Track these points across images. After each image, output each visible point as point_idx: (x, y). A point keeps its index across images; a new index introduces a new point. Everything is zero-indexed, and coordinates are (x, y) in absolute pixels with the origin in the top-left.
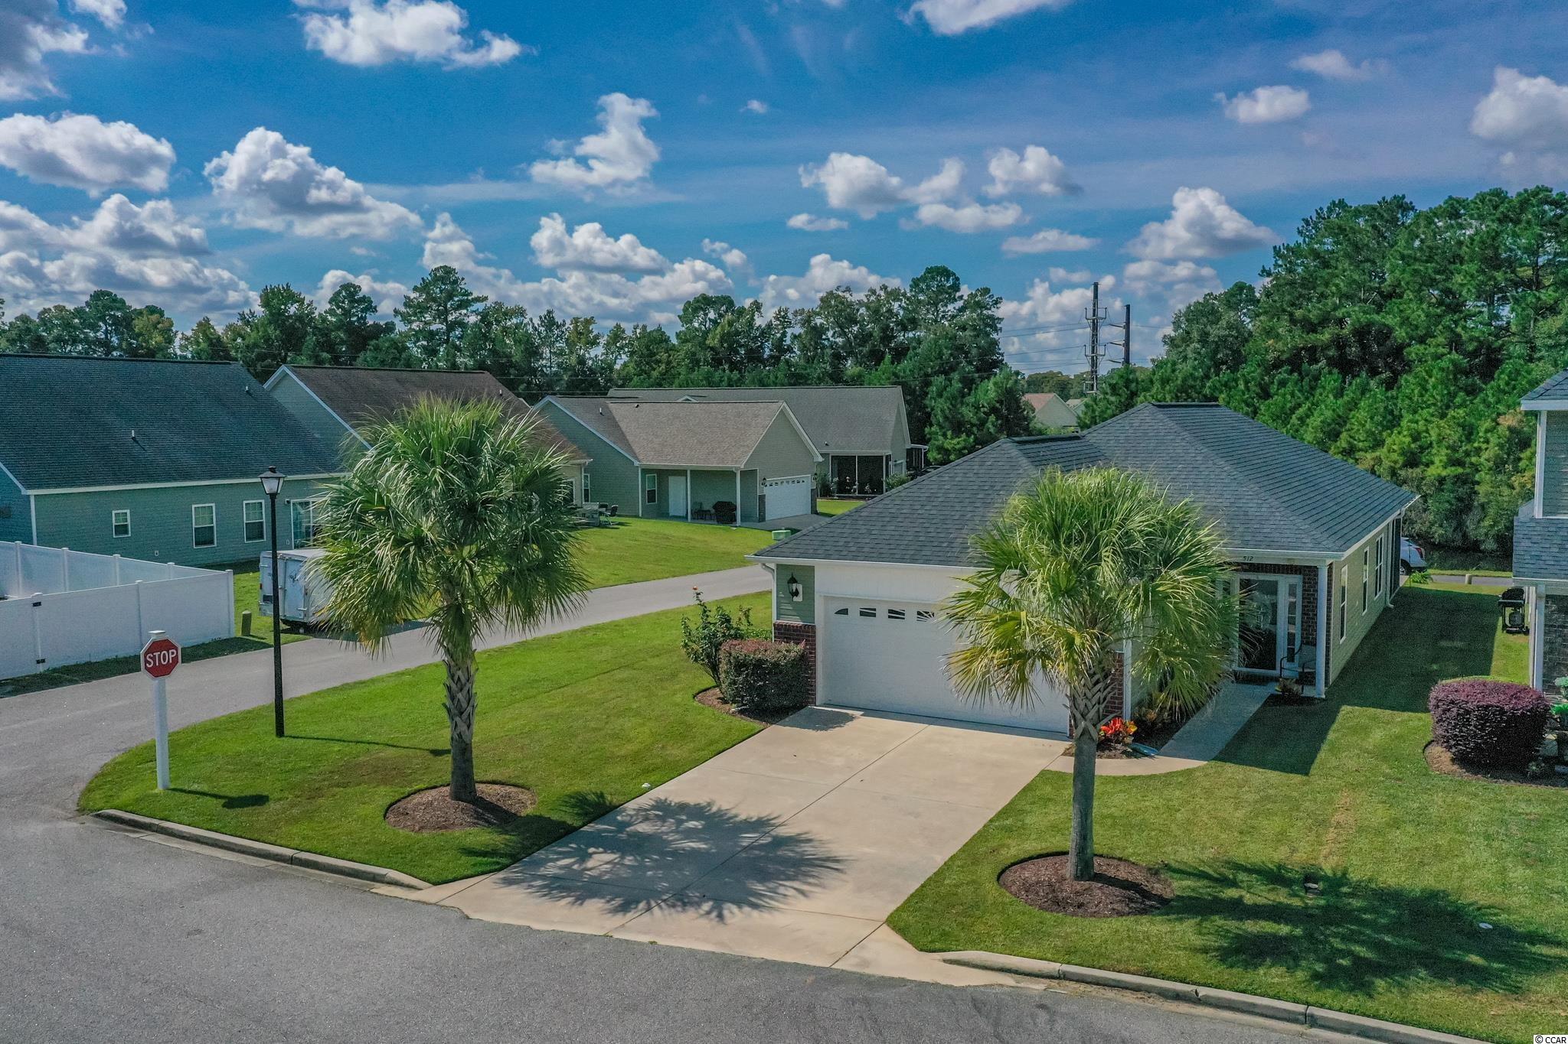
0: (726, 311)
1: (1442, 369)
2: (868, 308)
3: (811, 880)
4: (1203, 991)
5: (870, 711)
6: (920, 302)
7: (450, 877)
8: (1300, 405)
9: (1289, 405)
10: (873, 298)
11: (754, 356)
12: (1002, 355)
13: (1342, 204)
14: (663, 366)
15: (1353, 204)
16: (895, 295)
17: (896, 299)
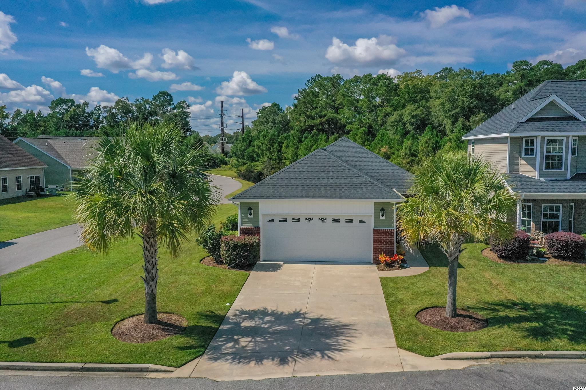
0: (72, 105)
1: (360, 133)
2: (136, 107)
3: (347, 335)
4: (544, 353)
5: (286, 262)
6: (157, 105)
7: (183, 362)
8: (313, 145)
9: (310, 145)
10: (138, 103)
11: (86, 125)
12: (191, 127)
13: (319, 76)
14: (43, 128)
15: (323, 76)
16: (147, 102)
17: (148, 104)
